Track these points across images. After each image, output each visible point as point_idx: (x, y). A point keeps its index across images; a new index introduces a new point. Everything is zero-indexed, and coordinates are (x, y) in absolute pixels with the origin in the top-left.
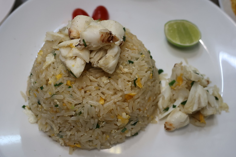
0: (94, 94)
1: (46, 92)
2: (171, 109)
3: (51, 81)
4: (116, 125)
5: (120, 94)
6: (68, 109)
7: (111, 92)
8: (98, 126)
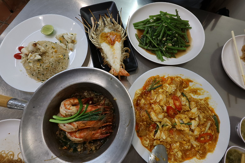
0: (49, 58)
1: (41, 70)
2: (67, 46)
3: (38, 67)
4: (62, 59)
5: (53, 53)
6: (50, 66)
7: (52, 54)
8: (59, 63)
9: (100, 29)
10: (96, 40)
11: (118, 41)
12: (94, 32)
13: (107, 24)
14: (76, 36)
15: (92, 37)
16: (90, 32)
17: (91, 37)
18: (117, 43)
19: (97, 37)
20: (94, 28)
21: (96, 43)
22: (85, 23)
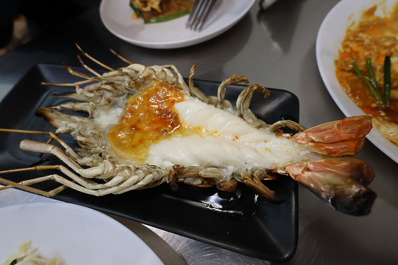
9: (89, 133)
10: (122, 169)
11: (173, 102)
12: (86, 160)
13: (87, 107)
14: (34, 246)
15: (95, 180)
16: (70, 179)
17: (91, 186)
18: (179, 107)
19: (113, 163)
20: (68, 155)
21: (134, 178)
22: (16, 178)
